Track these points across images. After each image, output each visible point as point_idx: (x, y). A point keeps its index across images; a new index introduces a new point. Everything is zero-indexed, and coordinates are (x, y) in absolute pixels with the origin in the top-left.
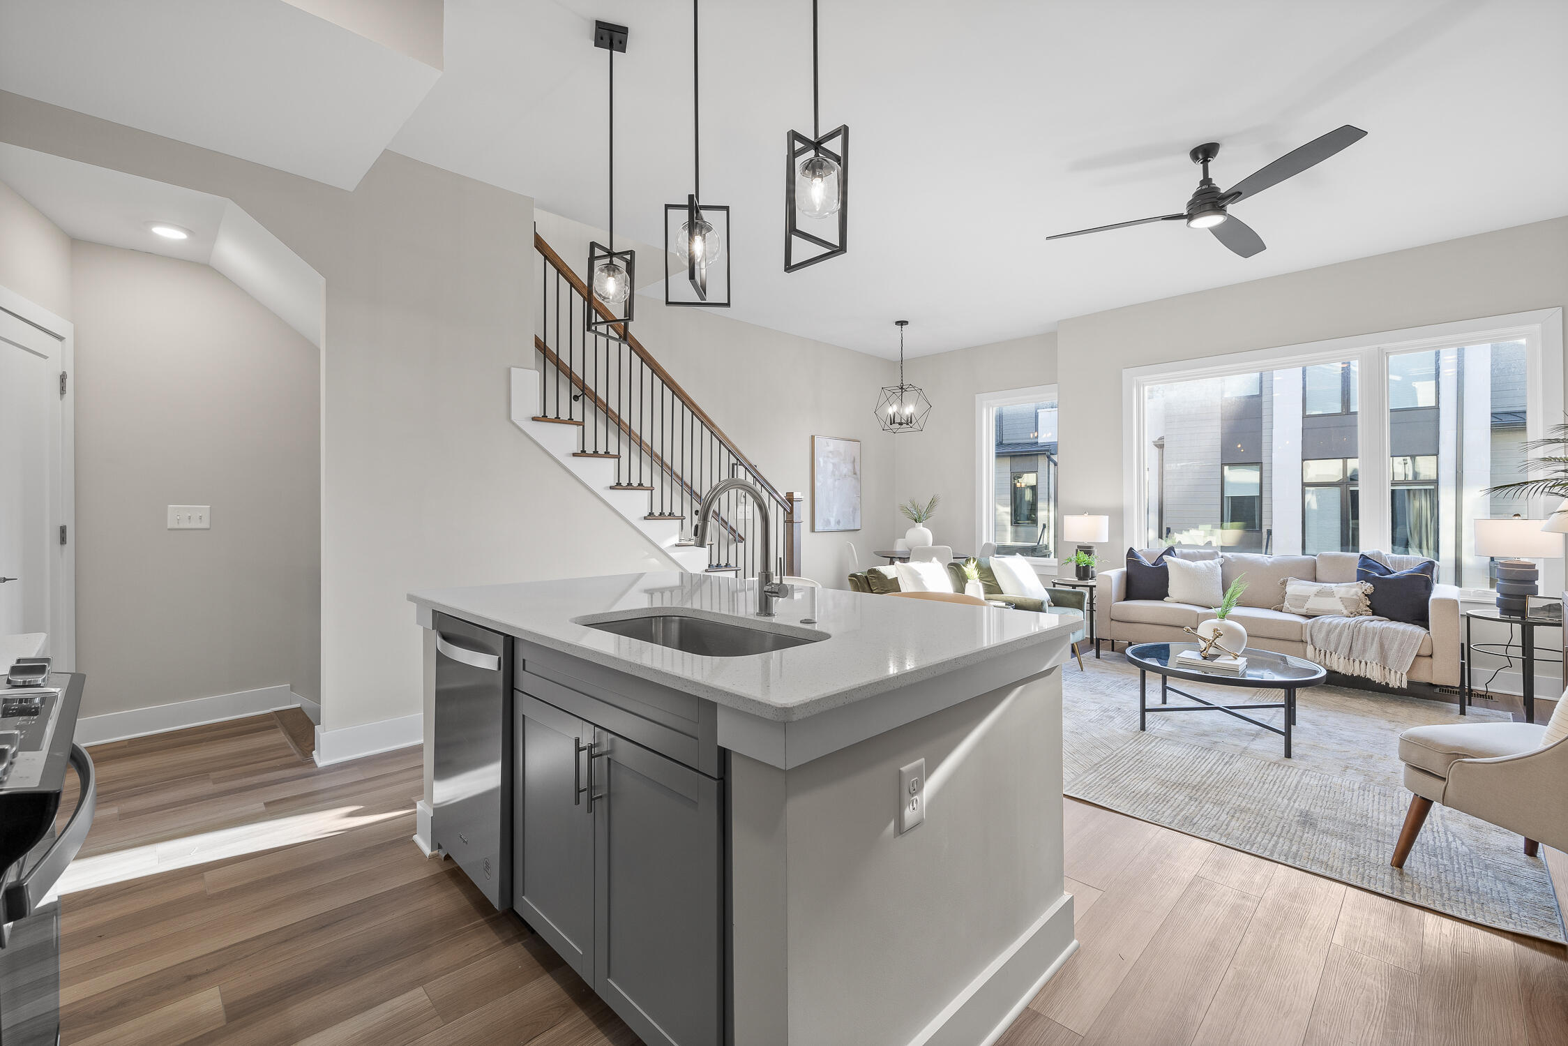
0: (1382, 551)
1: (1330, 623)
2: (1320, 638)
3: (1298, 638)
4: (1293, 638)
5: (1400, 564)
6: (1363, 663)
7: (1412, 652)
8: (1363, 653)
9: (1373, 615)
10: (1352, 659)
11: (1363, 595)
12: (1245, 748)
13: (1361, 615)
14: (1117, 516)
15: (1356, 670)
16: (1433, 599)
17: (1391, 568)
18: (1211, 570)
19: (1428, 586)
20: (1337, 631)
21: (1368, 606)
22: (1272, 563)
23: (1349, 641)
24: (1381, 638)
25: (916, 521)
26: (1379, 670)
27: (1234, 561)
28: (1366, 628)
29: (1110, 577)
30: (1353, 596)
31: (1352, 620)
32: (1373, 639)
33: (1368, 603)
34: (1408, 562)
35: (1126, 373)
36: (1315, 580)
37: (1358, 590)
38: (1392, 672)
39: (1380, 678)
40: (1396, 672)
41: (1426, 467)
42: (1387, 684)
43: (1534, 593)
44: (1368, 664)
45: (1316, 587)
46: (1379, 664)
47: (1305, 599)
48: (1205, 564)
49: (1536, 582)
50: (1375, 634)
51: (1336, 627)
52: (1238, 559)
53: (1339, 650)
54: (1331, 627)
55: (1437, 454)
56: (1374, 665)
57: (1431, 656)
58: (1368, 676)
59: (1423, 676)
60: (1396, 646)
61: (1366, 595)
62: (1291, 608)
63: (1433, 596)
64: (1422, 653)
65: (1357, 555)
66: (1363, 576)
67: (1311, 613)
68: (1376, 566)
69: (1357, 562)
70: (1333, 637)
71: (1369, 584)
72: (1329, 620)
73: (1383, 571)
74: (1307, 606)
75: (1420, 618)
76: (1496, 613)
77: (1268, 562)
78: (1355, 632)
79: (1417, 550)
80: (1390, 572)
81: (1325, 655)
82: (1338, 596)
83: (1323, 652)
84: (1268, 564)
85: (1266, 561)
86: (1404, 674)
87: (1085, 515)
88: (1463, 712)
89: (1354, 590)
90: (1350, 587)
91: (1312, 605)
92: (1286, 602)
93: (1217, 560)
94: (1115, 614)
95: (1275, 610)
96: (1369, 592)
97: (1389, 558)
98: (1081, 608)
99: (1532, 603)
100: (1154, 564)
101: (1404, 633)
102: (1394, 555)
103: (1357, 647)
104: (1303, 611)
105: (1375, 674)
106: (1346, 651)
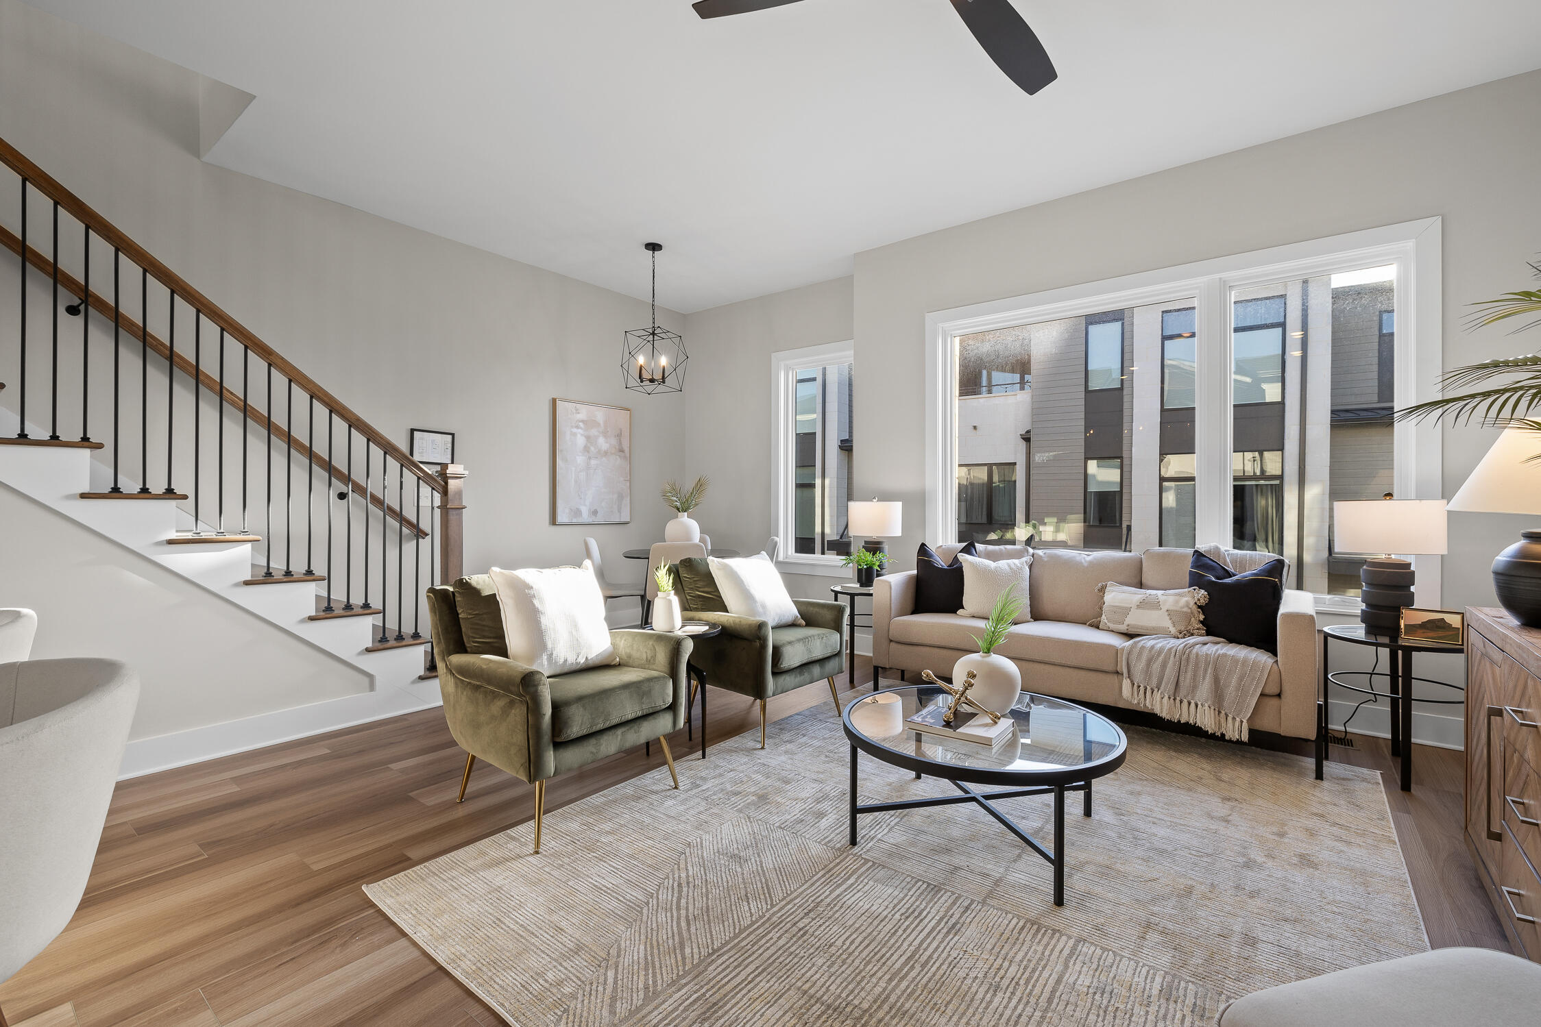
0: (1221, 547)
1: (1153, 647)
2: (1139, 668)
3: (1111, 668)
4: (1105, 668)
5: (1242, 564)
6: (1193, 705)
7: (1255, 690)
8: (1193, 691)
9: (1207, 635)
10: (1178, 699)
11: (1195, 607)
12: (997, 882)
13: (1192, 635)
14: (916, 505)
15: (1184, 715)
16: (1282, 614)
17: (1231, 569)
18: (1015, 572)
19: (1275, 595)
20: (1161, 659)
21: (1201, 622)
22: (1090, 562)
23: (1175, 673)
24: (1215, 669)
25: (678, 509)
26: (1212, 715)
27: (1046, 559)
28: (1197, 654)
29: (890, 583)
30: (1183, 608)
31: (1179, 643)
32: (1206, 670)
33: (1202, 617)
34: (1252, 561)
35: (929, 317)
36: (1141, 585)
37: (1188, 598)
38: (1230, 719)
39: (1213, 726)
40: (1234, 718)
41: (1272, 462)
42: (1223, 735)
43: (1409, 601)
44: (1199, 706)
45: (1140, 594)
46: (1213, 708)
47: (1126, 611)
48: (1009, 566)
49: (1412, 589)
50: (1207, 664)
51: (1161, 650)
52: (1052, 557)
53: (1163, 686)
54: (1153, 653)
55: (1282, 449)
56: (1206, 707)
57: (1279, 695)
58: (1199, 724)
59: (1268, 724)
60: (1234, 681)
61: (1199, 607)
62: (1109, 624)
63: (1283, 610)
64: (1267, 691)
65: (1191, 551)
66: (1196, 581)
67: (1132, 631)
68: (1212, 566)
69: (1190, 559)
70: (1156, 667)
71: (1203, 591)
72: (1152, 642)
73: (1221, 573)
74: (1127, 622)
75: (1265, 639)
76: (1360, 632)
77: (1085, 561)
78: (1183, 659)
79: (1263, 544)
80: (1230, 575)
81: (1145, 693)
82: (1164, 608)
83: (1142, 688)
84: (1086, 564)
85: (1083, 561)
86: (1245, 721)
87: (875, 500)
88: (1319, 776)
89: (1185, 599)
90: (1179, 595)
91: (1135, 620)
92: (1103, 616)
93: (1024, 559)
94: (894, 633)
95: (1091, 625)
96: (1203, 602)
97: (1228, 555)
98: (838, 628)
99: (1408, 618)
100: (950, 566)
101: (1245, 661)
102: (1237, 551)
103: (1186, 681)
104: (1123, 628)
105: (1206, 720)
106: (1171, 687)
